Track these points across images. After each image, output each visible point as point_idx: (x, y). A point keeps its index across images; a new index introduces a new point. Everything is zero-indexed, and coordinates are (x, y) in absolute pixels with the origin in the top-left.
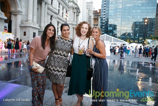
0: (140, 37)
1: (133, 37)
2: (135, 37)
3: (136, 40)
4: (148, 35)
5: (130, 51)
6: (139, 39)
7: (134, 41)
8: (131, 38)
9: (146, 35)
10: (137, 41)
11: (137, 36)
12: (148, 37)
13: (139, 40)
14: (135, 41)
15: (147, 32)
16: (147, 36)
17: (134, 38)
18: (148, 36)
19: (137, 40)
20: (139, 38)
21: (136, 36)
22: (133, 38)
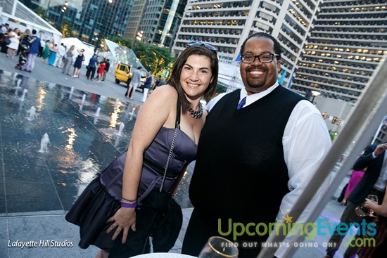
0: (96, 30)
1: (80, 24)
2: (86, 26)
3: (85, 33)
4: (113, 30)
5: (57, 55)
6: (92, 34)
7: (81, 33)
8: (76, 25)
9: (110, 28)
10: (87, 37)
11: (90, 26)
12: (112, 35)
13: (92, 36)
14: (83, 35)
15: (113, 24)
16: (110, 31)
17: (83, 26)
18: (112, 33)
19: (88, 34)
20: (93, 30)
21: (87, 24)
22: (79, 26)
